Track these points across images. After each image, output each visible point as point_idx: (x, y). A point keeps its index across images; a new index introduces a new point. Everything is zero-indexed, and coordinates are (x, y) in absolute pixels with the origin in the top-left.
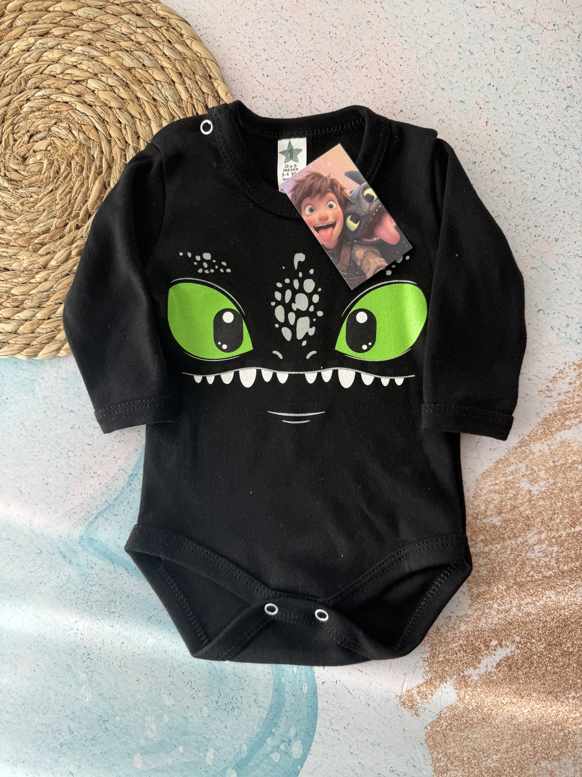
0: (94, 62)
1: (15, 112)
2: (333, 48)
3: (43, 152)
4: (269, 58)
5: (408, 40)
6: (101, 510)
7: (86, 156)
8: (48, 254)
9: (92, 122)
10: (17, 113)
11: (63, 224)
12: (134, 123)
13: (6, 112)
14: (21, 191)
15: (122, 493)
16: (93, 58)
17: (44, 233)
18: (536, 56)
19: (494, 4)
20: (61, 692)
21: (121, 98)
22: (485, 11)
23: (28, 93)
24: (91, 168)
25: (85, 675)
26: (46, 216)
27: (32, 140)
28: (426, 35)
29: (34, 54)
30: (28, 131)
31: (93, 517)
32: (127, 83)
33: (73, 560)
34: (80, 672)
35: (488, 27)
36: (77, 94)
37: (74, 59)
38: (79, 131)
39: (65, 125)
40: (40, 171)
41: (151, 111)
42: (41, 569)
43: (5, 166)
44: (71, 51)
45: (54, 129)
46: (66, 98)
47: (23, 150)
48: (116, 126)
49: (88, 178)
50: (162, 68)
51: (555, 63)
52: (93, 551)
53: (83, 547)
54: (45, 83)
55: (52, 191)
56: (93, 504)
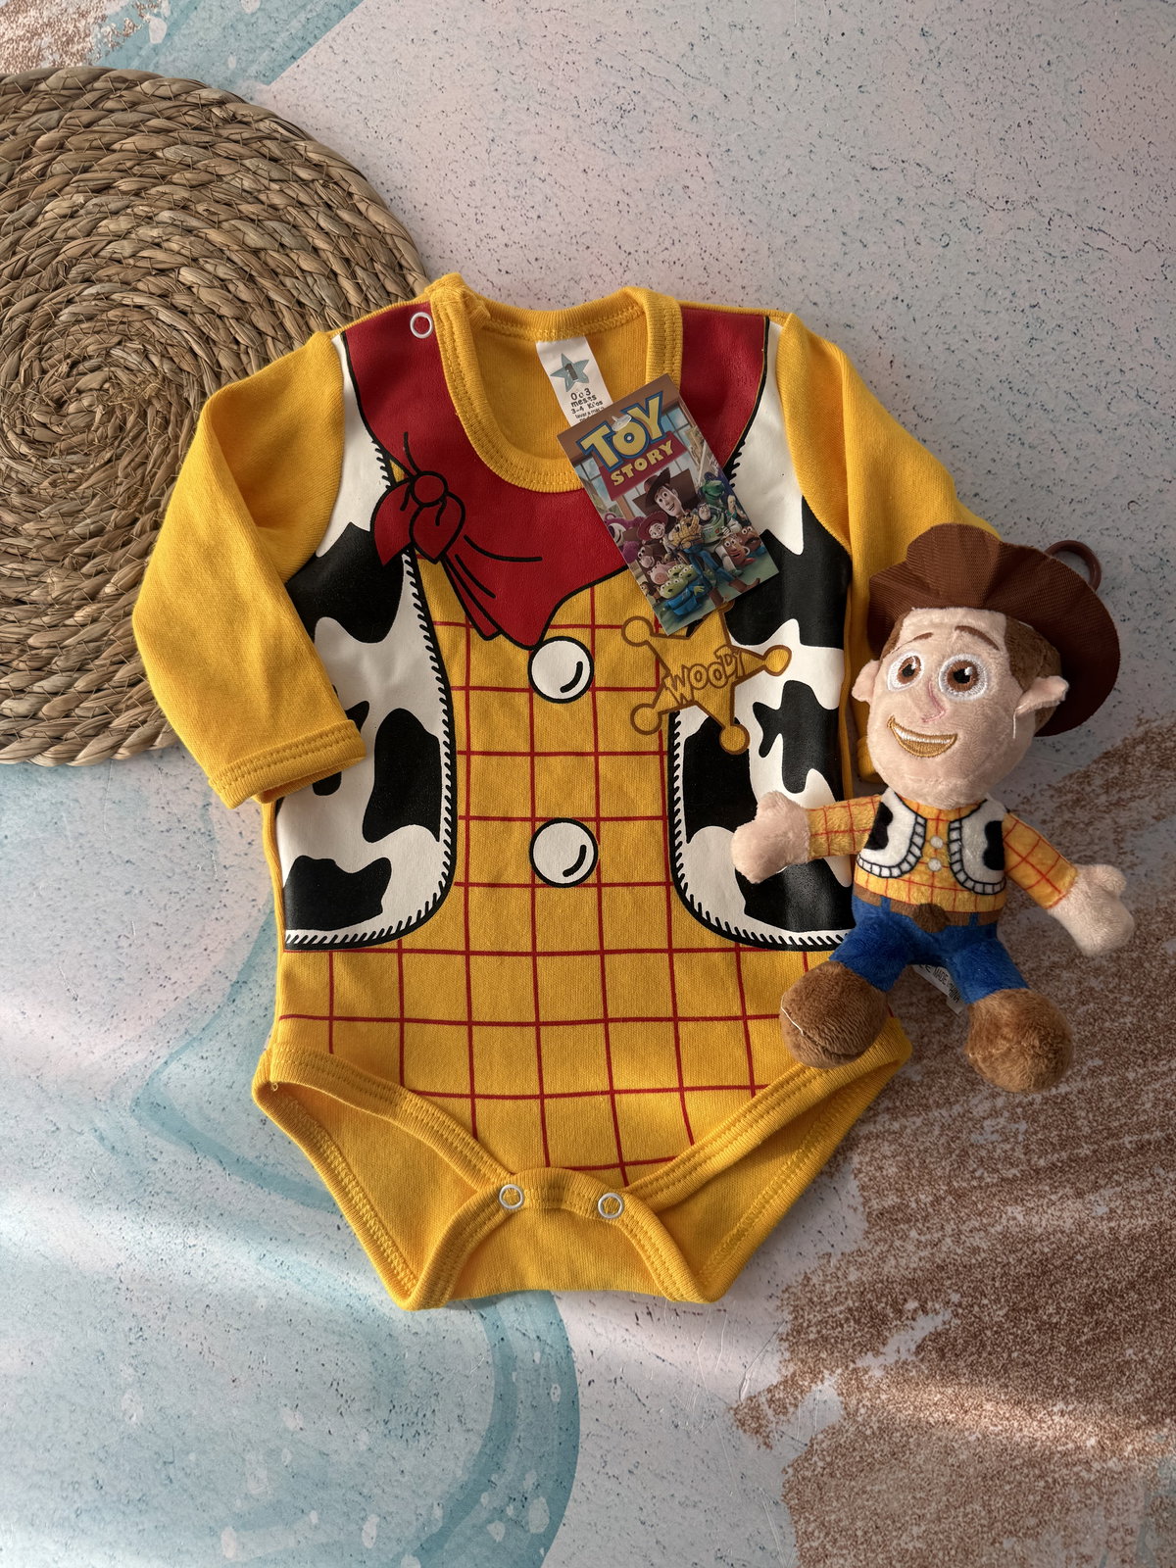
0: (192, 238)
1: (46, 321)
2: (623, 229)
3: (95, 393)
4: (511, 243)
5: (754, 220)
6: (176, 1048)
7: (174, 400)
8: (98, 573)
9: (187, 341)
10: (48, 322)
11: (128, 521)
12: (264, 344)
13: (28, 321)
14: (52, 460)
15: (217, 1016)
16: (190, 231)
17: (92, 535)
18: (975, 252)
19: (905, 165)
20: (82, 1406)
21: (240, 300)
22: (886, 175)
23: (71, 290)
24: (182, 422)
25: (131, 1370)
26: (97, 505)
27: (75, 372)
28: (786, 213)
29: (84, 222)
30: (68, 356)
31: (162, 1061)
32: (251, 275)
33: (118, 1146)
34: (121, 1366)
35: (893, 202)
36: (159, 292)
37: (155, 233)
38: (163, 356)
39: (136, 345)
40: (89, 426)
41: (294, 323)
42: (55, 1163)
43: (23, 418)
44: (150, 218)
45: (117, 352)
46: (139, 300)
47: (57, 389)
48: (230, 349)
49: (177, 438)
50: (315, 250)
51: (1009, 264)
52: (156, 1127)
53: (140, 1119)
54: (102, 273)
55: (110, 461)
56: (161, 1038)
